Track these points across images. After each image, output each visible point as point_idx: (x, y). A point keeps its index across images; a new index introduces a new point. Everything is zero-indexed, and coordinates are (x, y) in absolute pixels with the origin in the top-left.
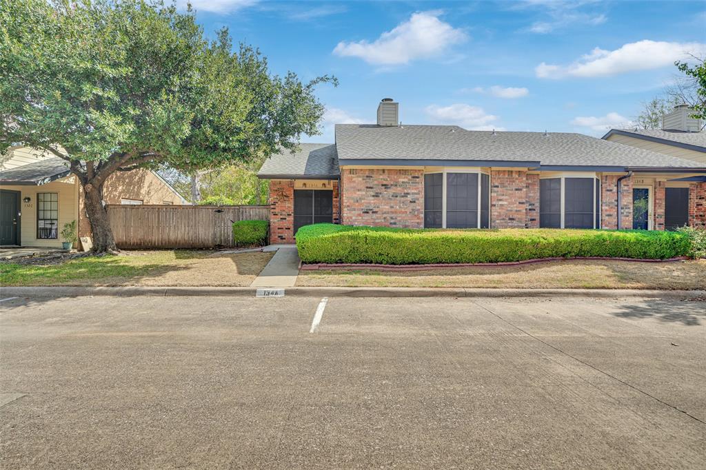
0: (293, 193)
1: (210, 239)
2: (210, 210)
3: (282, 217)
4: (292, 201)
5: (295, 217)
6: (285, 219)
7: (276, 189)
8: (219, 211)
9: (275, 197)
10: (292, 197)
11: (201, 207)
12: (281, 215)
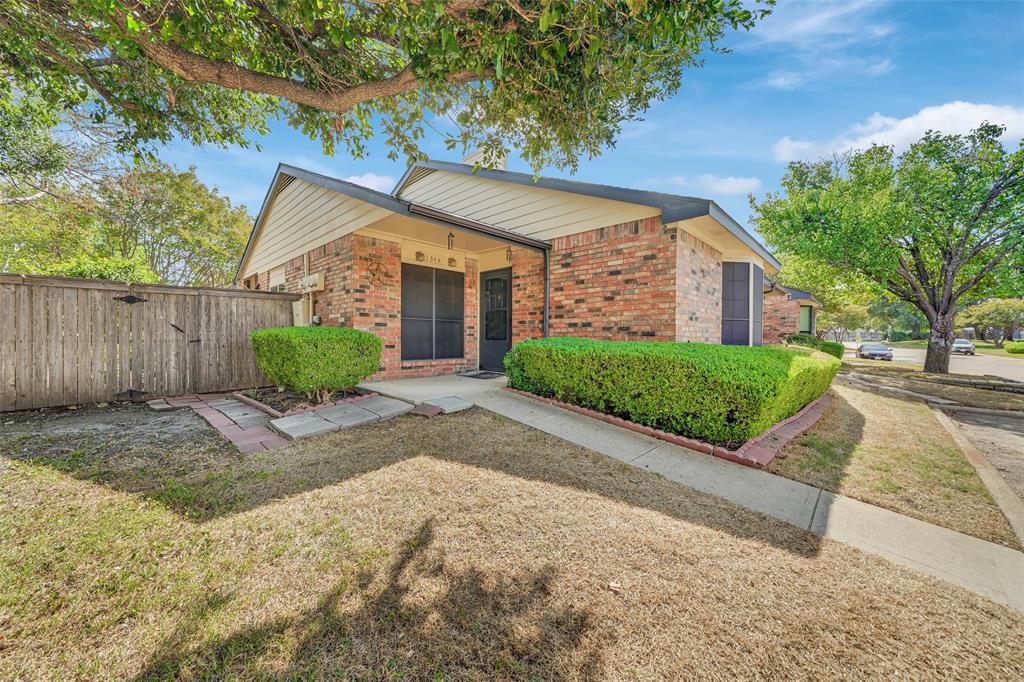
0: (399, 269)
1: (99, 377)
2: (98, 296)
3: (378, 320)
4: (398, 287)
5: (402, 321)
6: (385, 325)
7: (364, 255)
8: (130, 300)
9: (364, 273)
10: (398, 277)
11: (56, 283)
12: (376, 315)
